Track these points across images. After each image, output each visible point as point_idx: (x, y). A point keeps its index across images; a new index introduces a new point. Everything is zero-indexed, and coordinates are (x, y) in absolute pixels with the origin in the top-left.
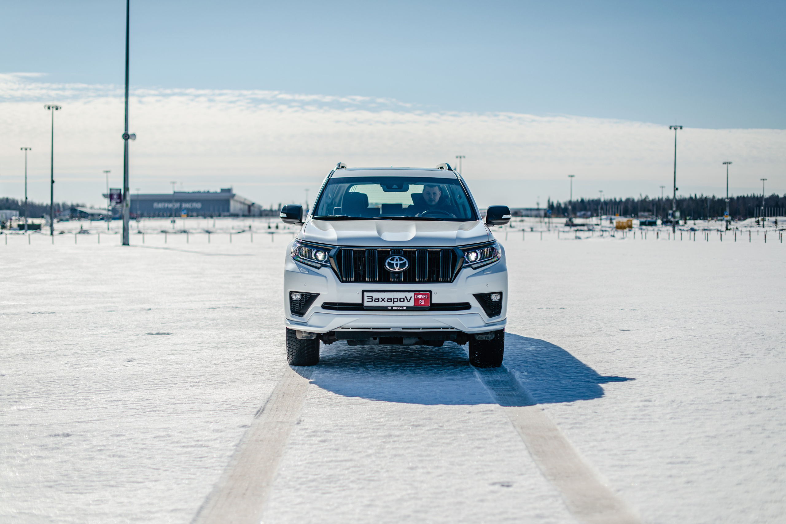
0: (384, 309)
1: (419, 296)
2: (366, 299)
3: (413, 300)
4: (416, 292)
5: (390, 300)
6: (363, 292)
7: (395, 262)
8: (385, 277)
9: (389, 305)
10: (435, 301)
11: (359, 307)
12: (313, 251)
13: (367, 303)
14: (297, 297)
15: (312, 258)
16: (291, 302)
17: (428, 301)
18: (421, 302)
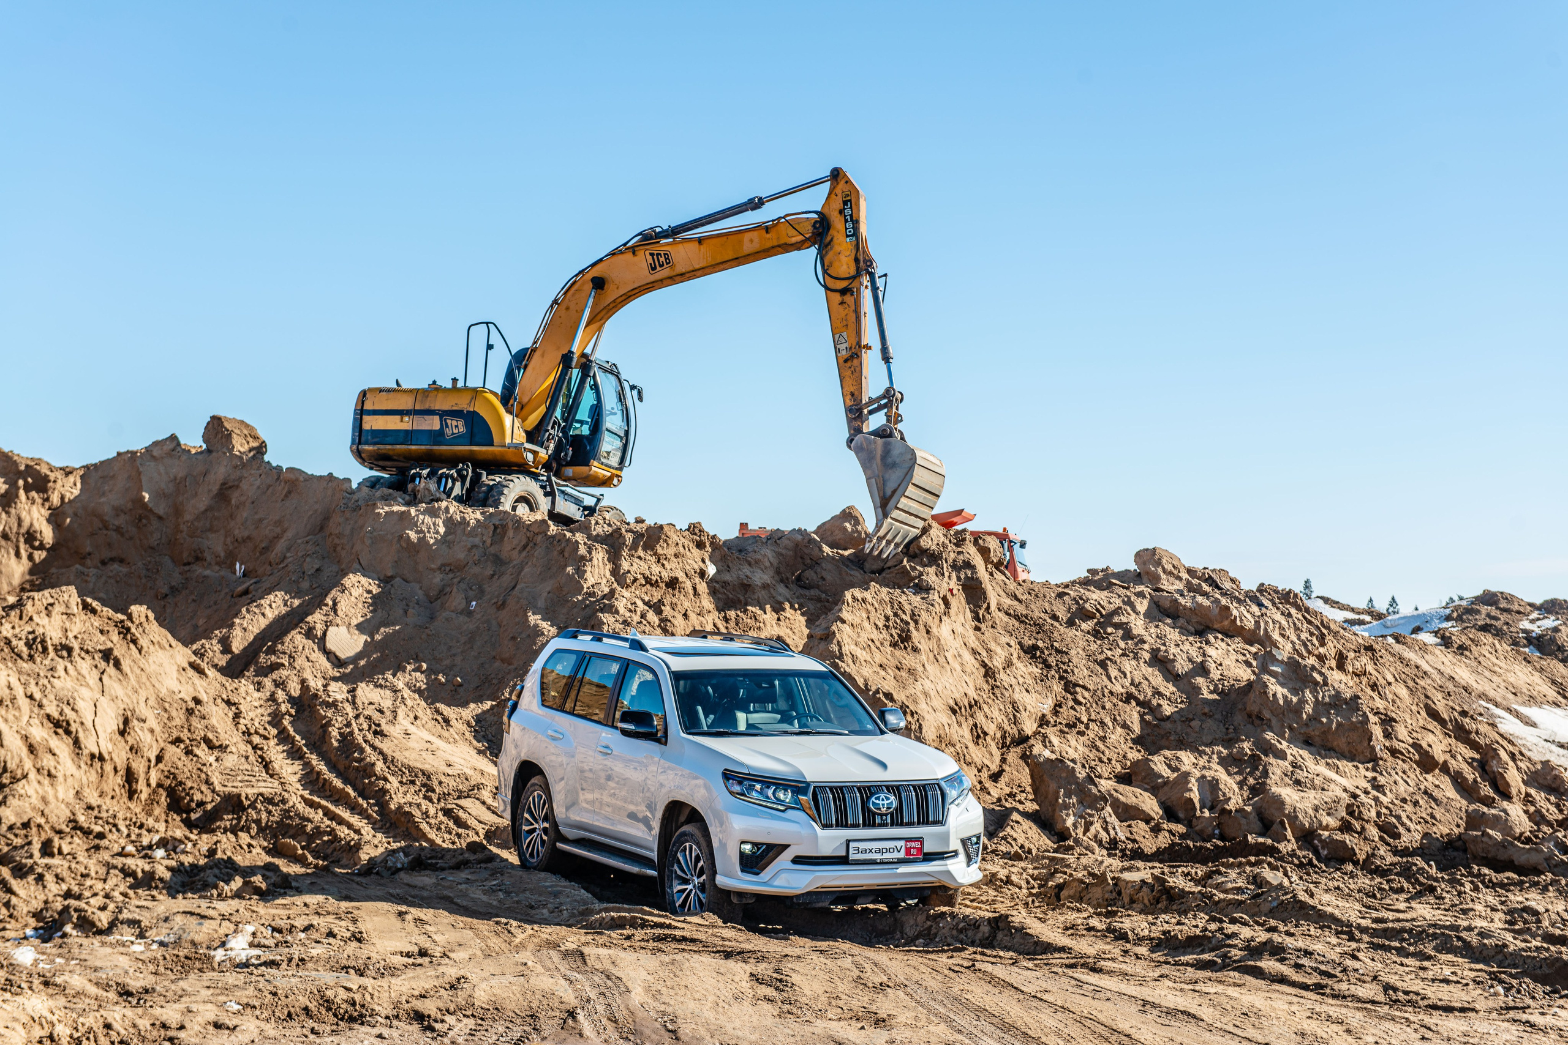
0: (873, 862)
1: (910, 844)
2: (851, 851)
3: (903, 850)
4: (908, 840)
5: (879, 851)
6: (848, 842)
7: (881, 802)
8: (870, 820)
9: (877, 856)
10: (928, 848)
11: (843, 860)
12: (768, 787)
13: (852, 857)
14: (747, 848)
15: (768, 797)
16: (742, 855)
17: (919, 850)
18: (913, 851)
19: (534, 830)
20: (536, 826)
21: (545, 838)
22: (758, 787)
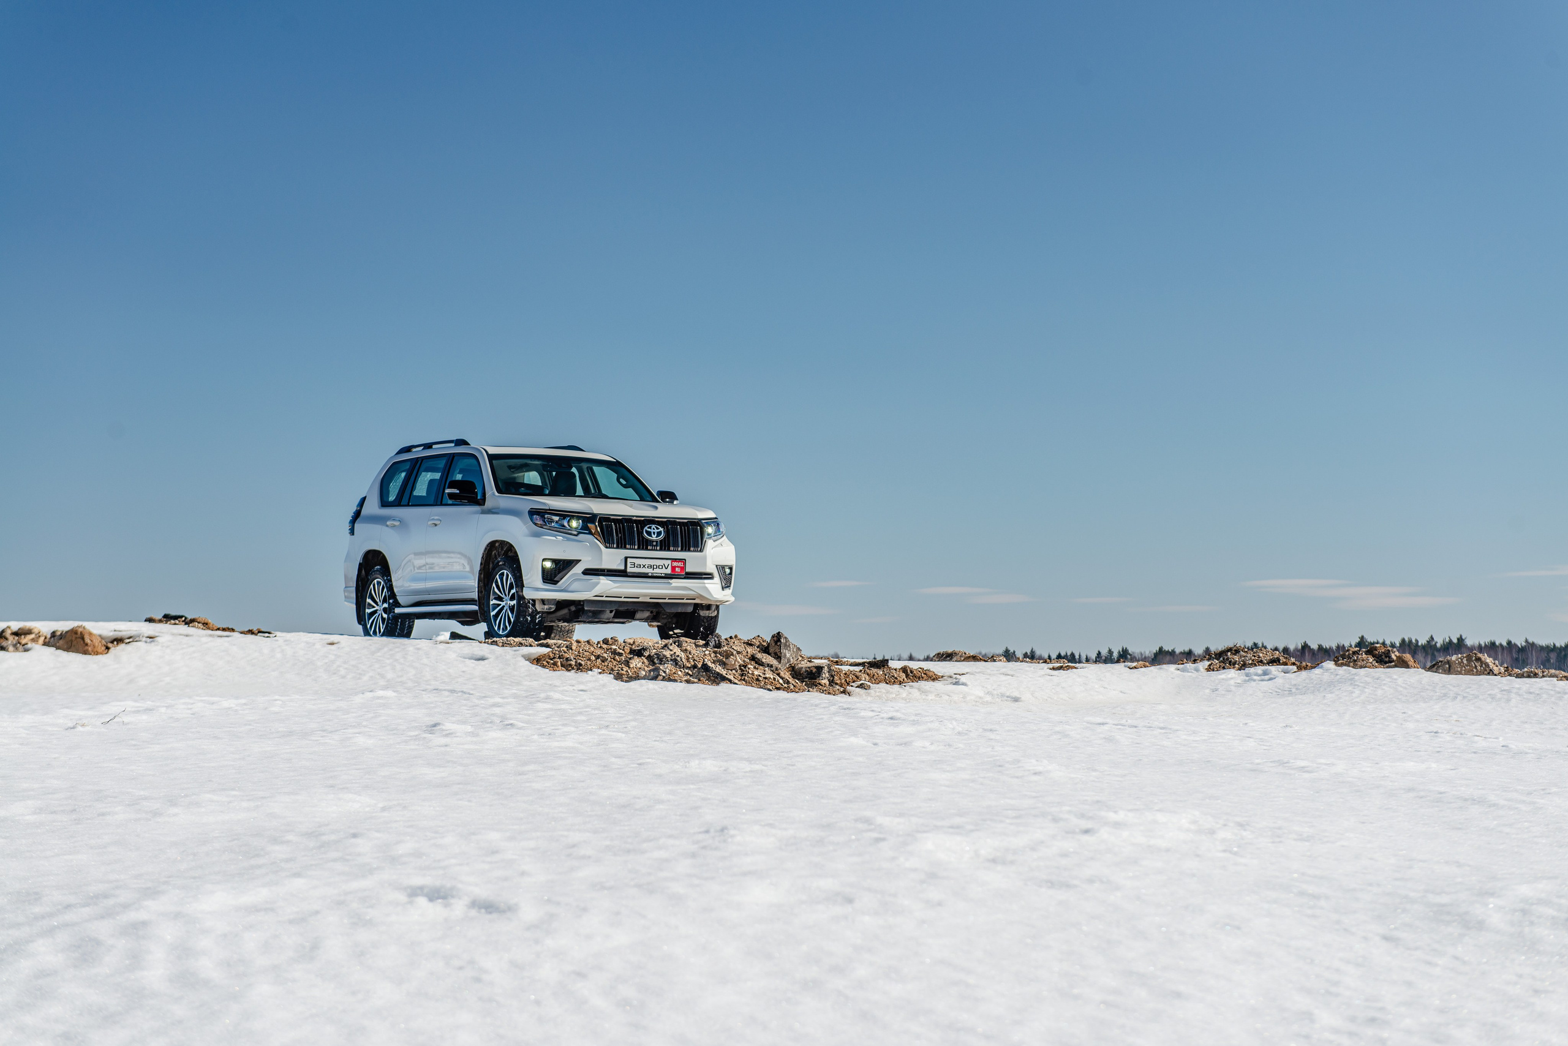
0: (646, 576)
1: (675, 564)
2: (629, 565)
3: (670, 567)
4: (672, 560)
5: (650, 566)
6: (626, 558)
7: (652, 531)
8: (644, 544)
9: (649, 571)
10: (689, 569)
11: (622, 573)
12: (564, 519)
13: (629, 570)
14: (548, 565)
15: (564, 526)
16: (544, 569)
17: (683, 569)
18: (677, 569)
19: (375, 612)
20: (377, 608)
21: (385, 616)
22: (556, 518)
